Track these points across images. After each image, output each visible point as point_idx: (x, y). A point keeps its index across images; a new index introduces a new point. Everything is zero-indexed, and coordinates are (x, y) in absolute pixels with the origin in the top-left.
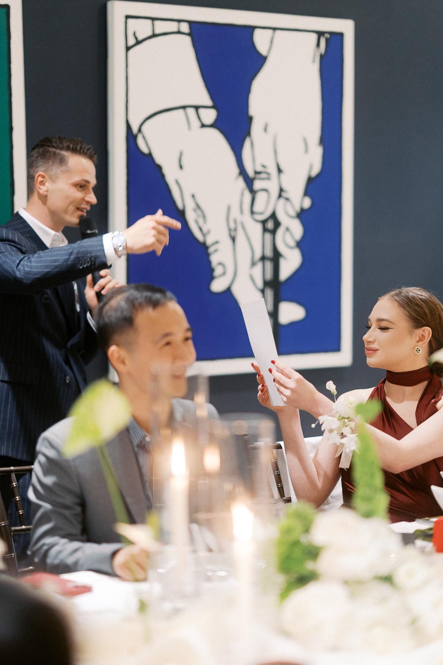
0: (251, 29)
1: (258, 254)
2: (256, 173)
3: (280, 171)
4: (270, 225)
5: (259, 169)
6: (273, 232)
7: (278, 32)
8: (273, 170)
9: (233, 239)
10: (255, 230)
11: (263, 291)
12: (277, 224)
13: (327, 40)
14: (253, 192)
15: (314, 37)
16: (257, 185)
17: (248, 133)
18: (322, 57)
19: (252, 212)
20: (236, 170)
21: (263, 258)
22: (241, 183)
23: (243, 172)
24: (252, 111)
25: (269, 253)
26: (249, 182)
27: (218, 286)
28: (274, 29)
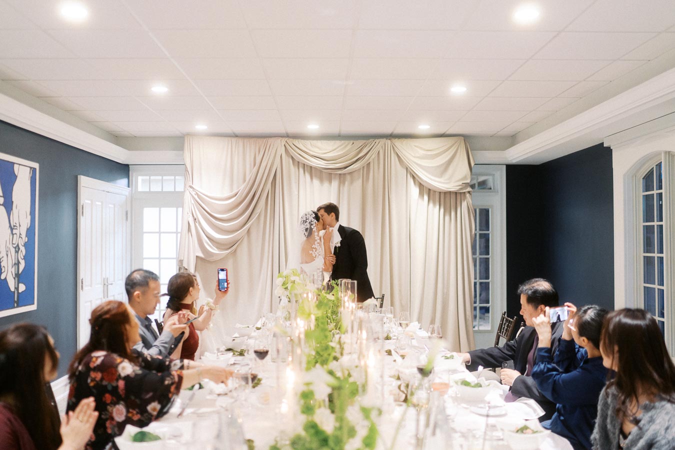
0: (14, 163)
1: (14, 263)
2: (14, 226)
3: (20, 226)
4: (17, 250)
5: (15, 225)
6: (18, 253)
7: (20, 166)
8: (18, 225)
9: (7, 255)
10: (13, 250)
11: (14, 278)
12: (19, 249)
13: (33, 171)
14: (13, 234)
15: (29, 169)
16: (14, 231)
17: (12, 209)
18: (31, 177)
19: (13, 244)
20: (8, 225)
21: (15, 264)
22: (9, 231)
23: (10, 226)
24: (13, 200)
25: (16, 262)
26: (12, 229)
27: (3, 277)
28: (20, 165)
